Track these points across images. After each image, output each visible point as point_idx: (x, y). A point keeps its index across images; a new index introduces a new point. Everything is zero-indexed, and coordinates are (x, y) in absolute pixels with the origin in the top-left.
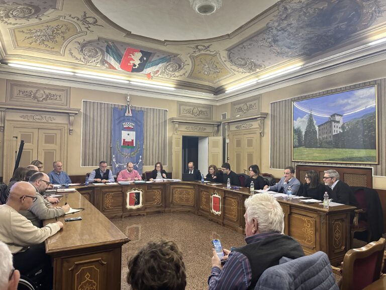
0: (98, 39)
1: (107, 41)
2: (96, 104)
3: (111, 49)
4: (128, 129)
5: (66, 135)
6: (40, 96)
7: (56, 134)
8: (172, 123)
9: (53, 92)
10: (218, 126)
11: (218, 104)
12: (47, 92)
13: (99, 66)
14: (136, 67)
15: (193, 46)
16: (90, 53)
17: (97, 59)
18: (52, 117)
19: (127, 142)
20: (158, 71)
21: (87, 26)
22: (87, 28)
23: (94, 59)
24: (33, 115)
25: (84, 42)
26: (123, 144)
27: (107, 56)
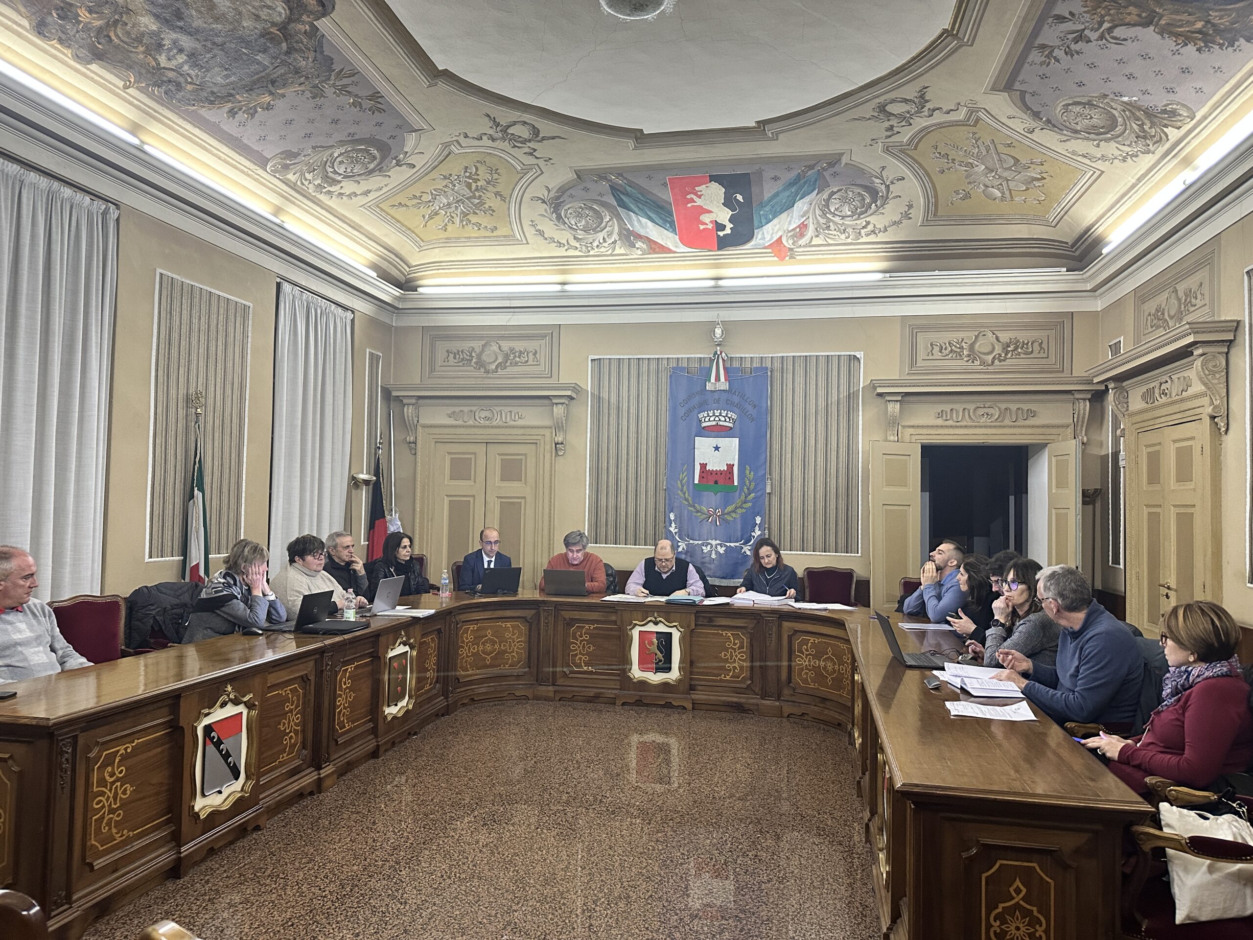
0: (579, 177)
1: (601, 175)
2: (626, 363)
3: (627, 194)
4: (719, 431)
5: (548, 456)
6: (492, 361)
7: (525, 455)
8: (879, 400)
9: (519, 345)
10: (1098, 397)
11: (1098, 305)
12: (506, 345)
13: (622, 251)
14: (728, 231)
15: (868, 110)
16: (583, 222)
17: (610, 234)
18: (515, 410)
19: (711, 472)
20: (803, 227)
21: (527, 150)
22: (531, 154)
23: (601, 236)
24: (474, 409)
25: (552, 194)
26: (701, 477)
27: (630, 218)
